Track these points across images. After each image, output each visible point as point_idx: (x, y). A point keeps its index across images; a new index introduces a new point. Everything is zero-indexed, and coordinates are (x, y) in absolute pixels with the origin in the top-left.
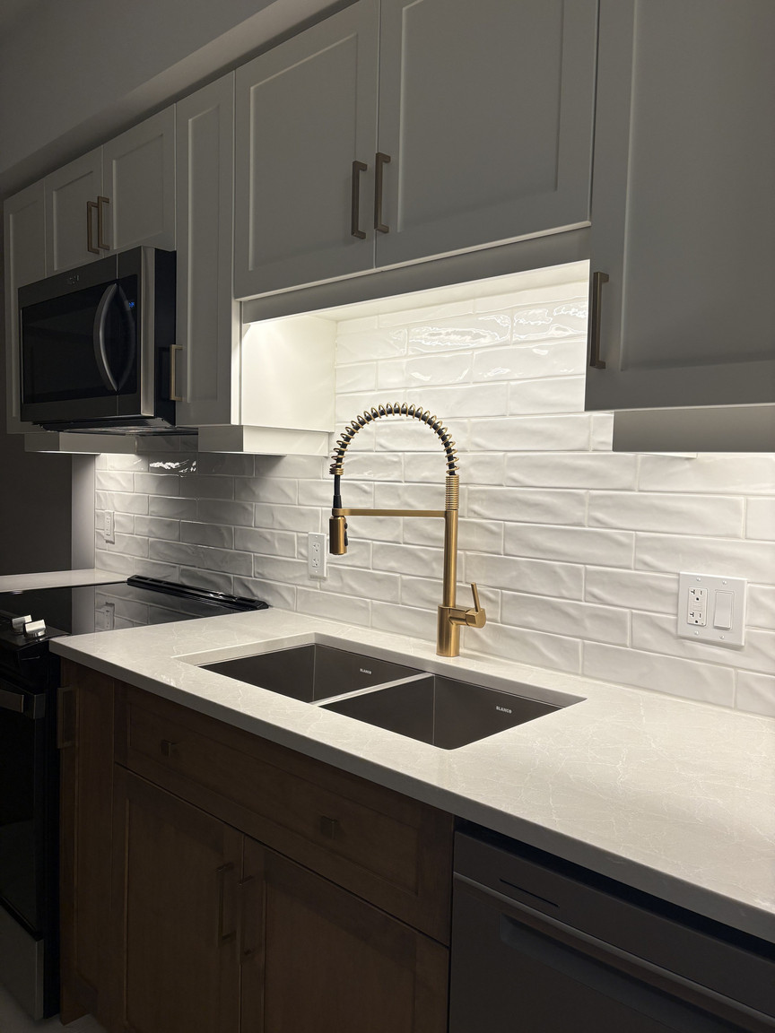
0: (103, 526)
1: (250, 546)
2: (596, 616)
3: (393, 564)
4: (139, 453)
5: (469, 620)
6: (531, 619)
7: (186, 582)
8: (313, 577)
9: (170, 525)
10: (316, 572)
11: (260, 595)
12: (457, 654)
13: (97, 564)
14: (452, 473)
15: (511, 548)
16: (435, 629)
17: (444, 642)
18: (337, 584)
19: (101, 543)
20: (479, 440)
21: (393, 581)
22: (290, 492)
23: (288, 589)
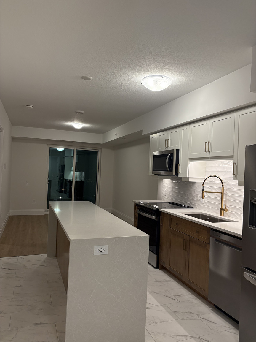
0: (164, 192)
1: (191, 197)
3: (214, 201)
4: (171, 179)
5: (225, 210)
6: (235, 211)
7: (179, 203)
8: (201, 203)
9: (176, 193)
10: (202, 202)
11: (192, 206)
12: (223, 216)
13: (162, 199)
14: (223, 186)
15: (232, 199)
16: (219, 212)
17: (221, 214)
18: (205, 204)
19: (163, 195)
20: (228, 181)
21: (214, 204)
22: (198, 188)
23: (197, 205)
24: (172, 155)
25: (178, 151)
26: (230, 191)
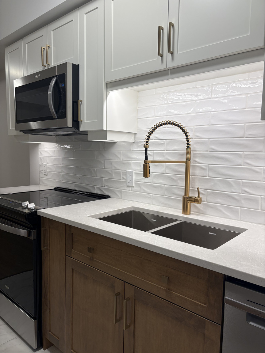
0: (43, 169)
1: (103, 176)
2: (246, 199)
3: (161, 181)
4: (56, 142)
5: (196, 201)
6: (219, 200)
7: (77, 189)
9: (70, 168)
10: (130, 185)
11: (107, 193)
12: (190, 214)
13: (40, 183)
14: (188, 147)
15: (211, 174)
16: (181, 206)
17: (185, 209)
18: (138, 189)
19: (41, 175)
20: (198, 134)
21: (161, 187)
22: (119, 156)
23: (118, 191)
24: (62, 78)
25: (76, 69)
26: (204, 156)
